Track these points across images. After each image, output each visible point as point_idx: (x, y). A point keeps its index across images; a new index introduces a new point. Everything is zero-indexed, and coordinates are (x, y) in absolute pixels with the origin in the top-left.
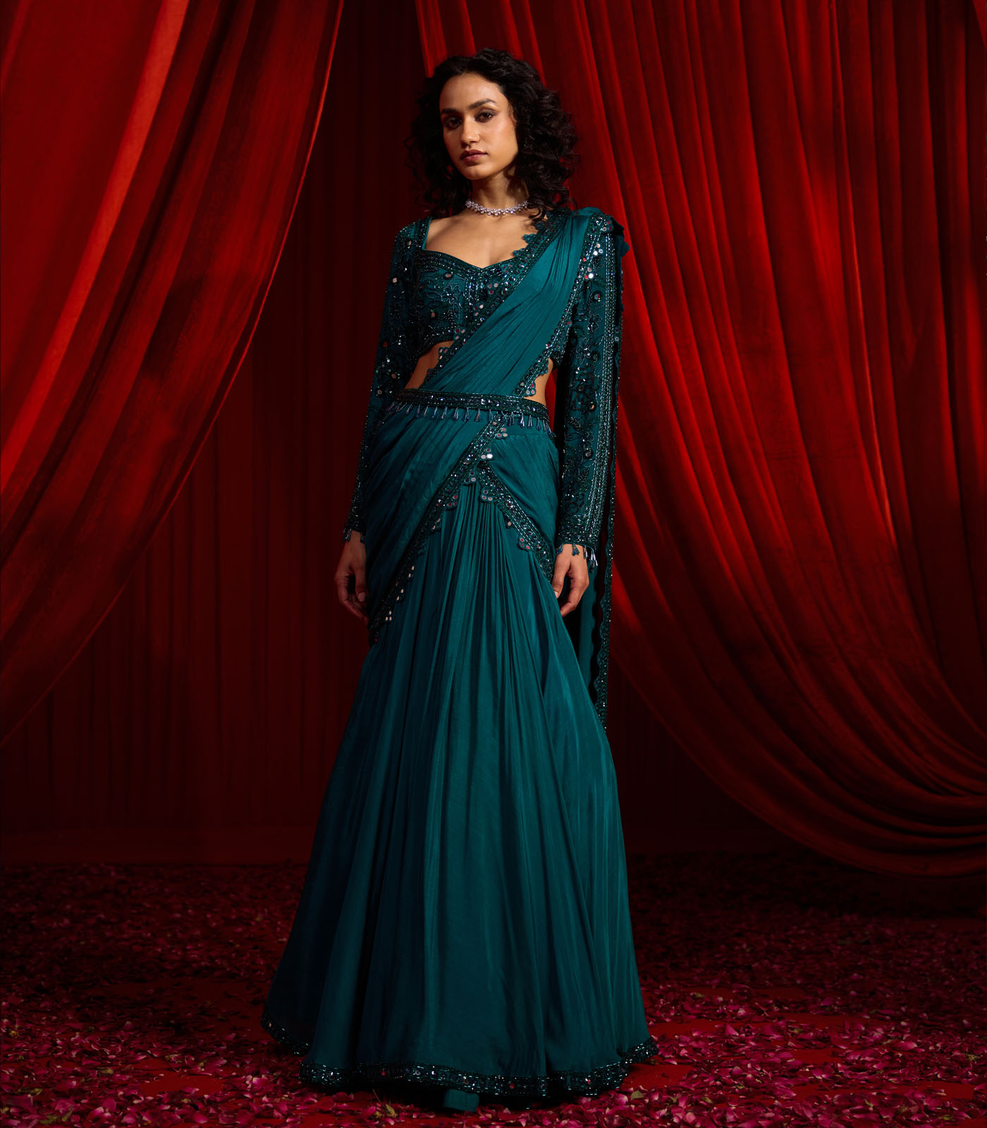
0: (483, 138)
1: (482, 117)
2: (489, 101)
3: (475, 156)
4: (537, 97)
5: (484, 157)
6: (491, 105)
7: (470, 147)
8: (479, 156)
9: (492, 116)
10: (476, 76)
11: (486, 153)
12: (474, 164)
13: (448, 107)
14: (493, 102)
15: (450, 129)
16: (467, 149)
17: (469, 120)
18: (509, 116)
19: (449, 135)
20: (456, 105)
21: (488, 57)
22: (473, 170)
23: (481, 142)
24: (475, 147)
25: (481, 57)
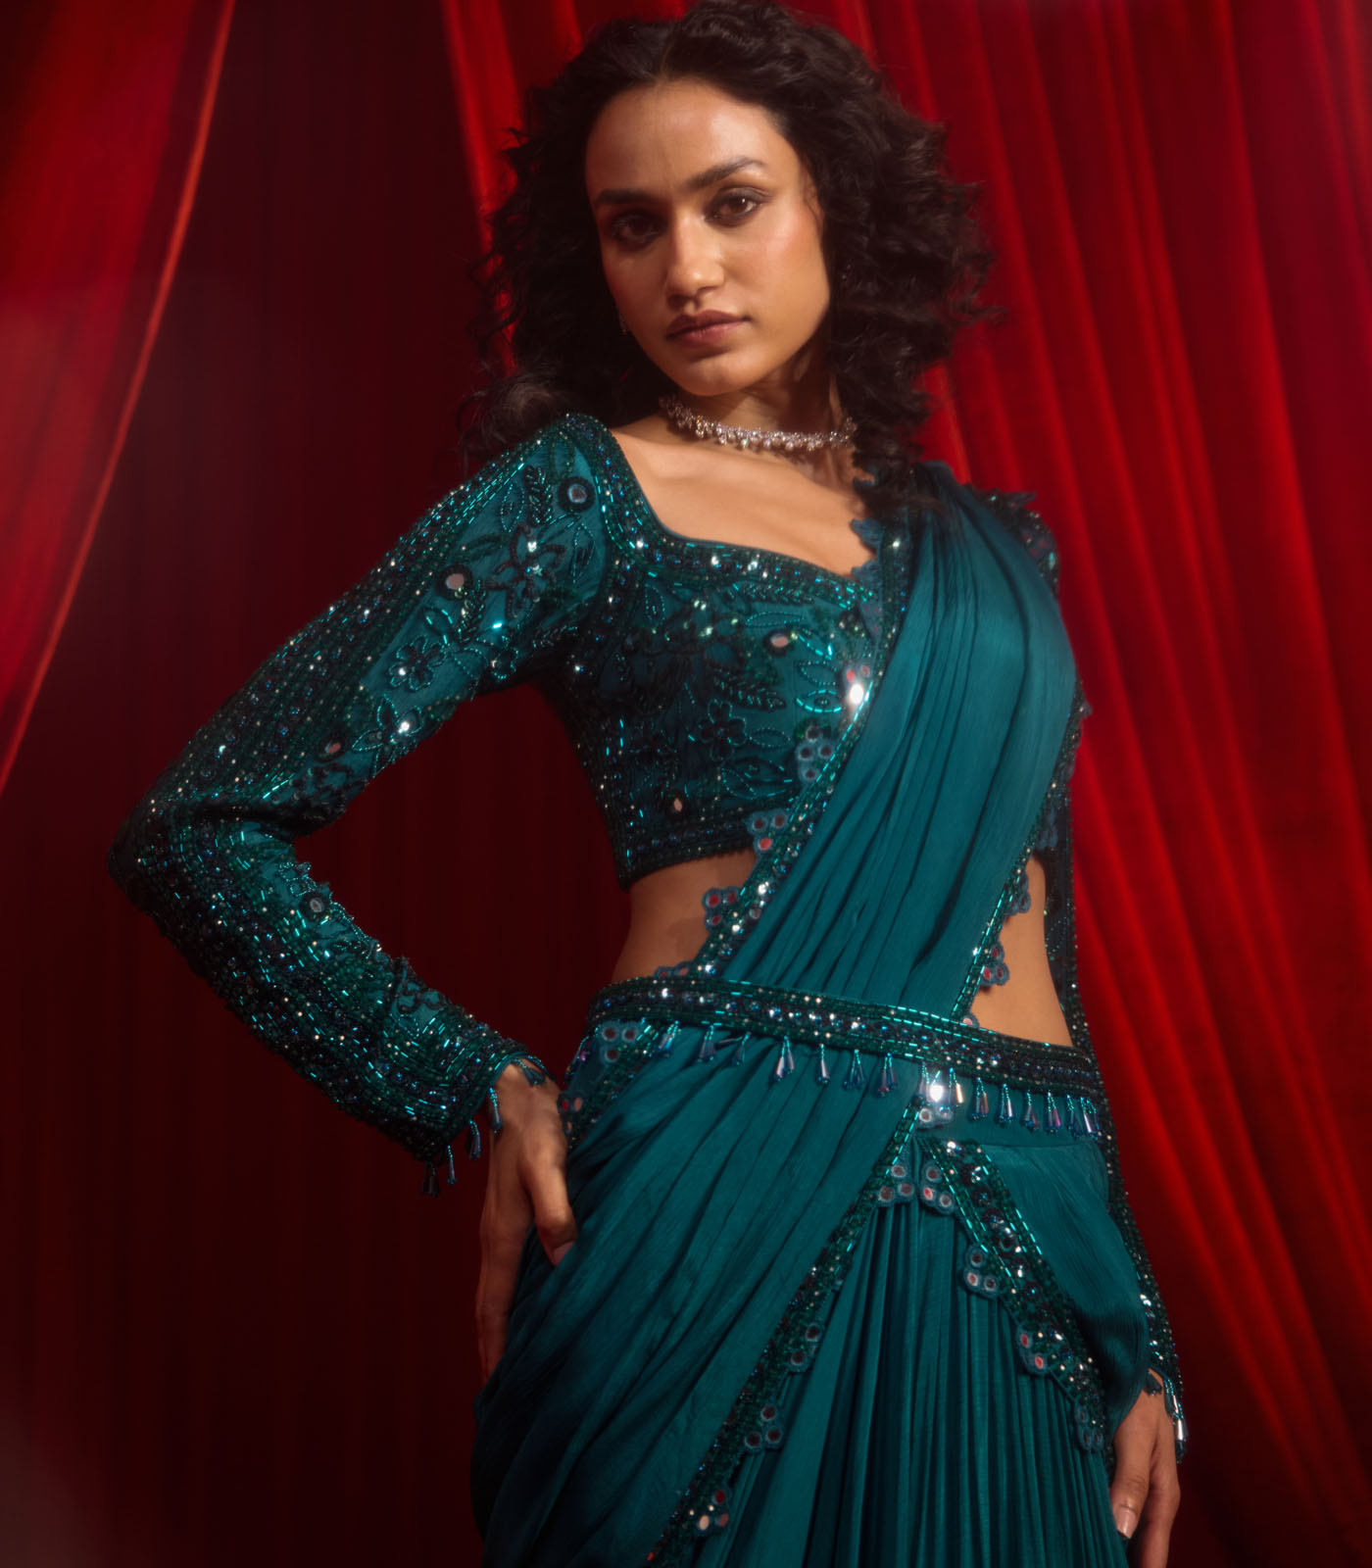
0: (735, 272)
1: (725, 210)
2: (746, 162)
3: (715, 329)
4: (887, 147)
5: (742, 330)
6: (753, 173)
7: (698, 303)
8: (726, 327)
9: (758, 202)
10: (699, 89)
11: (746, 318)
12: (714, 352)
13: (618, 184)
14: (760, 164)
15: (630, 248)
16: (690, 309)
17: (690, 226)
18: (805, 201)
19: (627, 270)
20: (646, 178)
21: (736, 31)
22: (707, 367)
23: (727, 285)
24: (714, 303)
25: (715, 29)
